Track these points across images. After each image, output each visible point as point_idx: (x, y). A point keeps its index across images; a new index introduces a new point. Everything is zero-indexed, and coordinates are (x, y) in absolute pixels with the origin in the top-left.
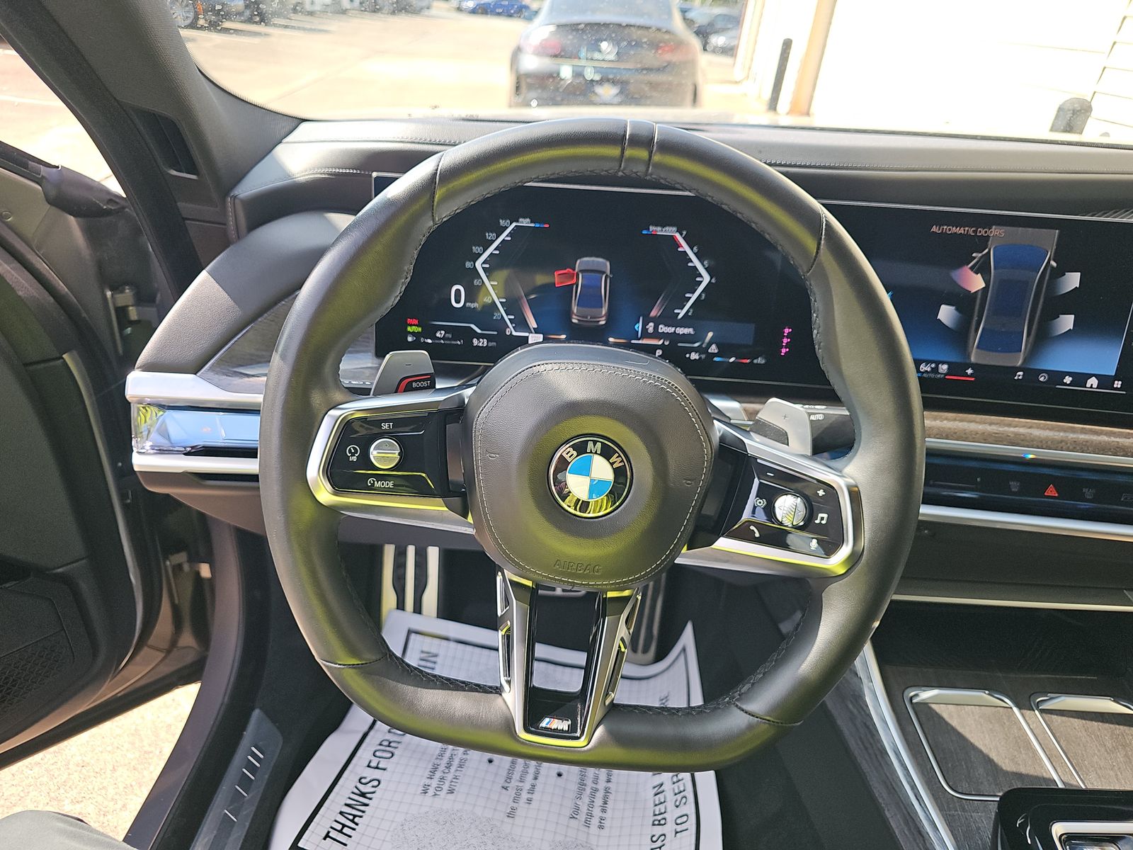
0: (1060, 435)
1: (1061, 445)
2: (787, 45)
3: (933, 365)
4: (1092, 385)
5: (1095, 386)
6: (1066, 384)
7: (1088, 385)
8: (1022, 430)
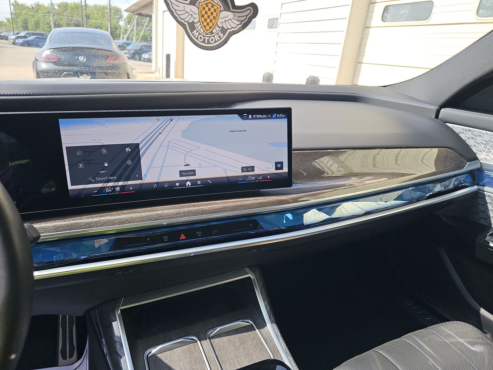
0: (177, 211)
1: (178, 215)
2: (168, 57)
3: (112, 189)
4: (188, 185)
5: (190, 185)
6: (177, 186)
7: (187, 185)
8: (159, 212)
